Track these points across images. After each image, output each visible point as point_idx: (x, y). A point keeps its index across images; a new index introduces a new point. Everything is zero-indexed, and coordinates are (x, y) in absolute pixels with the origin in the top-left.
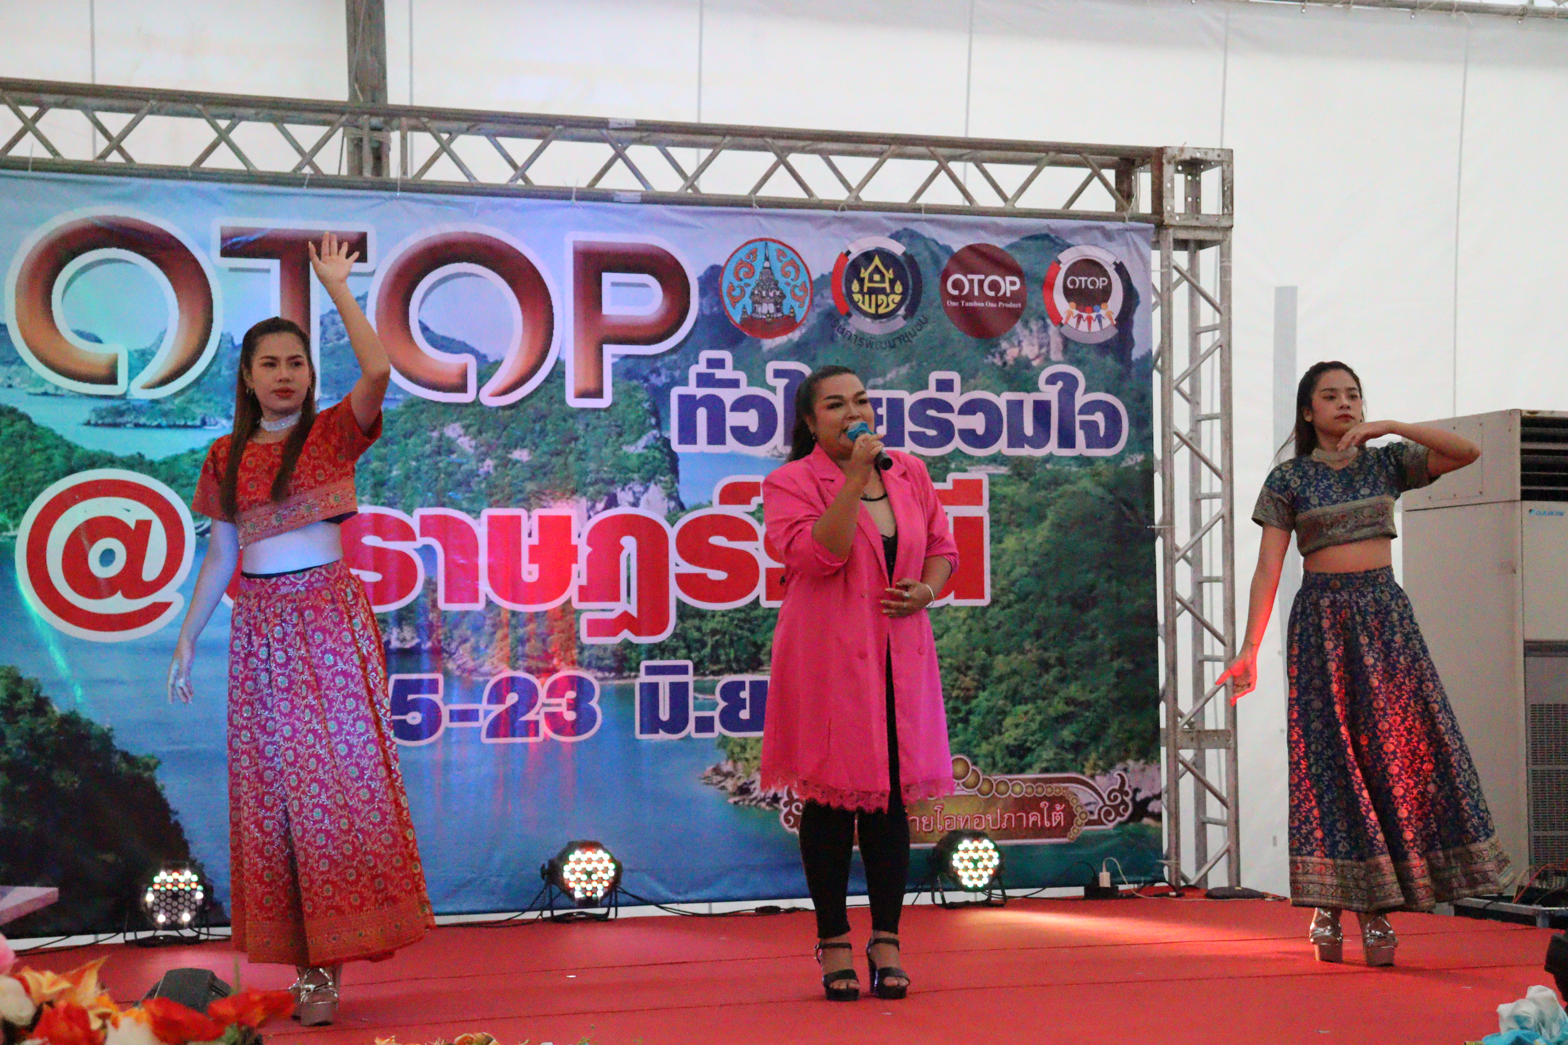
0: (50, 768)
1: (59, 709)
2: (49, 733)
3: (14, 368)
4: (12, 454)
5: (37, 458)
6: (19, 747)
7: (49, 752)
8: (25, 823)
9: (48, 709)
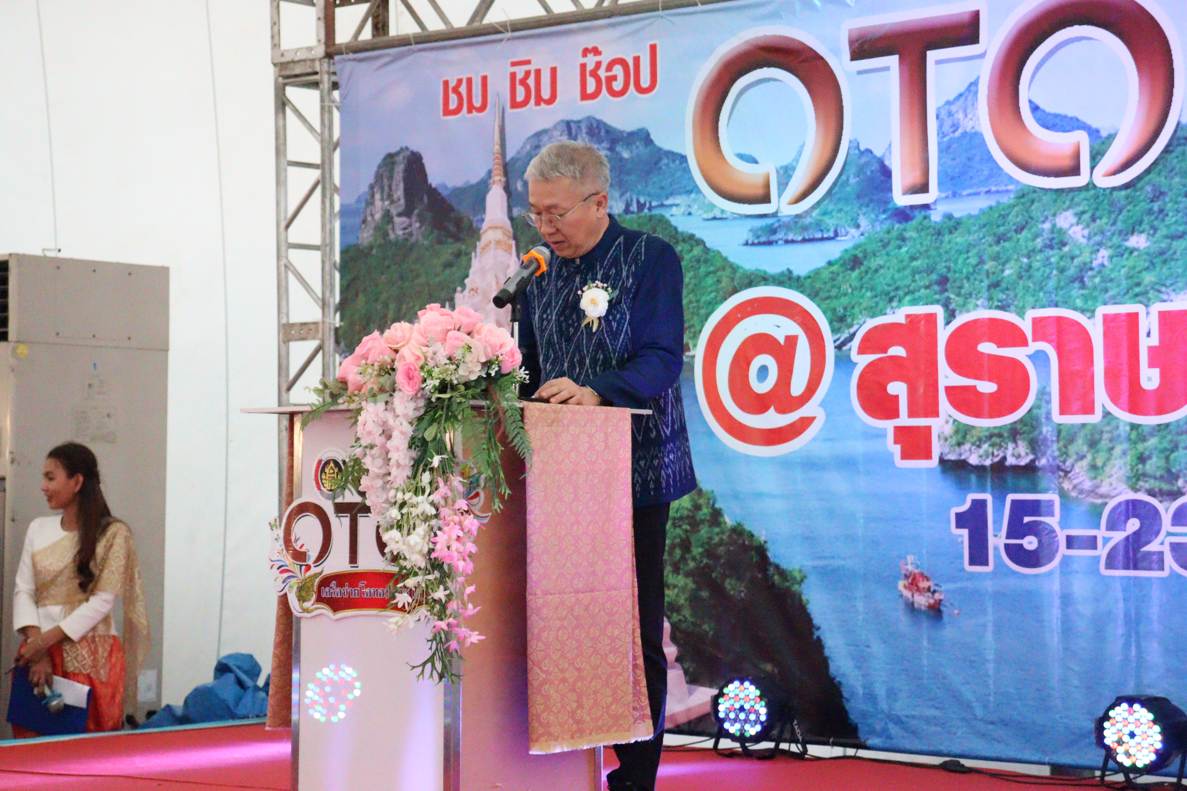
0: (724, 576)
1: (729, 521)
2: (721, 543)
3: (693, 196)
4: (691, 279)
5: (710, 280)
6: (701, 554)
7: (722, 561)
8: (706, 627)
9: (721, 519)
